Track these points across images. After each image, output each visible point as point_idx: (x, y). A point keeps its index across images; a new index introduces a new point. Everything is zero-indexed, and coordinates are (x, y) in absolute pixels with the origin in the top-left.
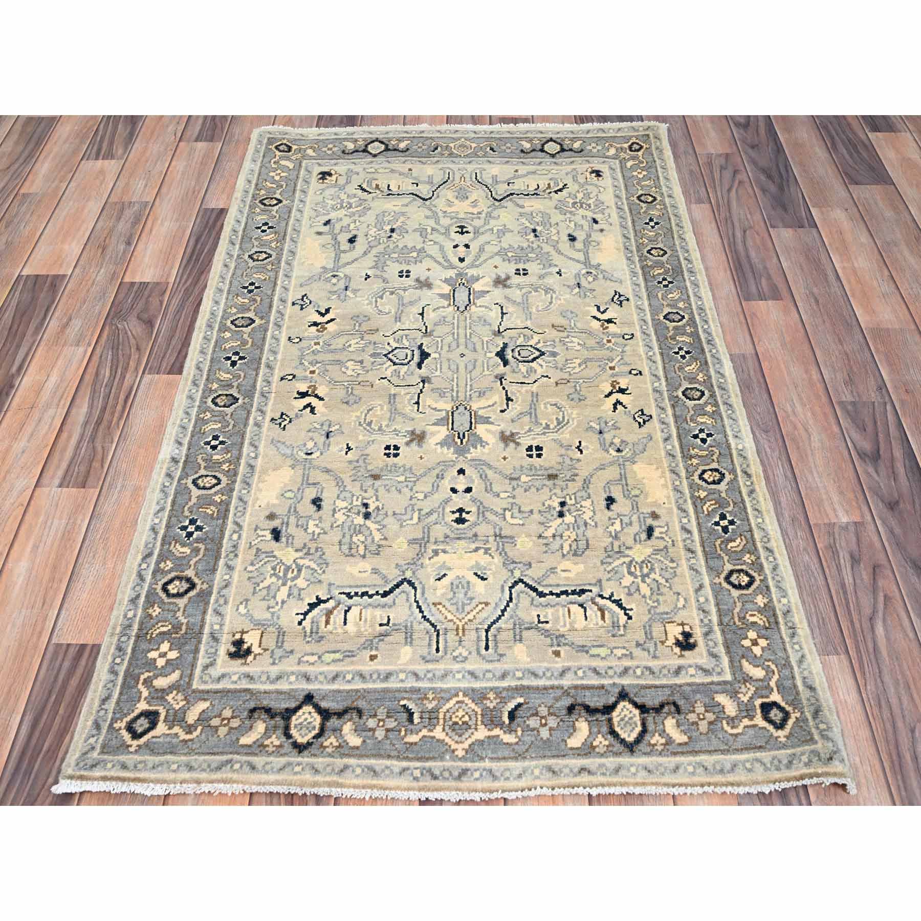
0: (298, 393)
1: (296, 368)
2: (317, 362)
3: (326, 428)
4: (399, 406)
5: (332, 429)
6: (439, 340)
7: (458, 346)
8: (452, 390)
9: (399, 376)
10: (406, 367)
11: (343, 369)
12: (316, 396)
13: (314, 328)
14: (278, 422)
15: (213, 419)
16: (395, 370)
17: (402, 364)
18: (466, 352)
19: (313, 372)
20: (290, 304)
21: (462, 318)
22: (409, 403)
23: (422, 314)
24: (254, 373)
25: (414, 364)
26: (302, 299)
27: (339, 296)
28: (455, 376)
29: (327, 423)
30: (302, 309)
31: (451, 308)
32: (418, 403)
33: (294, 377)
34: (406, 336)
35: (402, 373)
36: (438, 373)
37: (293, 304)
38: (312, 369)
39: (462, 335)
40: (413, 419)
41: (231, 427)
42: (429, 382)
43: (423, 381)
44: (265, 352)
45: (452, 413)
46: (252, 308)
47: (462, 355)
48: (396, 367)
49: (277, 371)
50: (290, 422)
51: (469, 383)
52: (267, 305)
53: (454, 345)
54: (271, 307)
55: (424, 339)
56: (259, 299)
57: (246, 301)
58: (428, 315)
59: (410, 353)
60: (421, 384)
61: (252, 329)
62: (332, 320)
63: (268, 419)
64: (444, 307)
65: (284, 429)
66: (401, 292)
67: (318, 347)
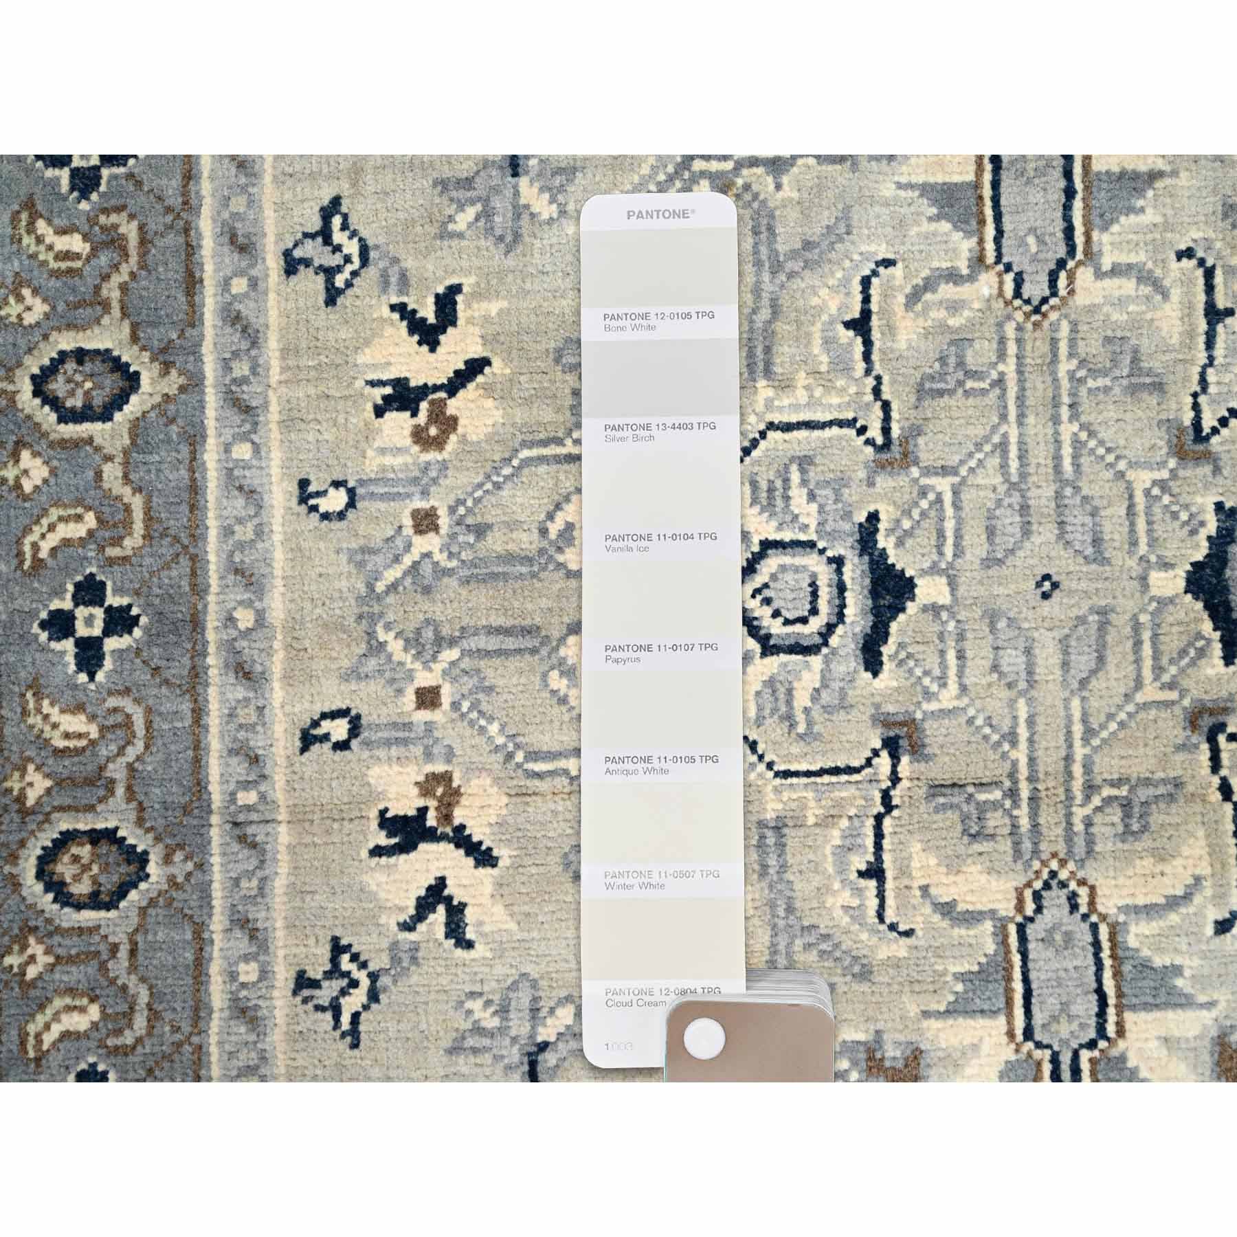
0: (388, 823)
1: (354, 674)
2: (441, 642)
3: (519, 1026)
4: (802, 887)
5: (546, 1033)
6: (943, 485)
7: (1026, 532)
8: (1013, 793)
9: (789, 718)
10: (816, 661)
11: (557, 682)
12: (462, 840)
13: (399, 424)
14: (325, 994)
15: (62, 976)
16: (771, 683)
17: (798, 649)
18: (1062, 564)
19: (428, 698)
20: (273, 263)
21: (1037, 347)
22: (842, 870)
23: (861, 325)
24: (186, 706)
25: (846, 640)
26: (325, 234)
27: (487, 214)
28: (1023, 711)
29: (523, 998)
30: (332, 296)
31: (987, 283)
32: (875, 872)
33: (355, 728)
34: (805, 462)
35: (802, 699)
36: (948, 697)
37: (292, 265)
38: (425, 679)
39: (1040, 455)
40: (865, 974)
41: (140, 1022)
42: (917, 750)
43: (892, 745)
44: (214, 581)
45: (1021, 929)
46: (112, 291)
47: (1048, 586)
48: (774, 663)
49: (277, 693)
50: (374, 996)
51: (1080, 751)
52: (173, 272)
53: (1009, 521)
54: (192, 283)
55: (884, 482)
56: (130, 230)
57: (75, 243)
58: (890, 329)
59: (825, 575)
60: (884, 762)
61: (137, 427)
62: (475, 367)
63: (283, 977)
64: (953, 276)
65: (354, 1037)
66: (763, 181)
67: (429, 543)
